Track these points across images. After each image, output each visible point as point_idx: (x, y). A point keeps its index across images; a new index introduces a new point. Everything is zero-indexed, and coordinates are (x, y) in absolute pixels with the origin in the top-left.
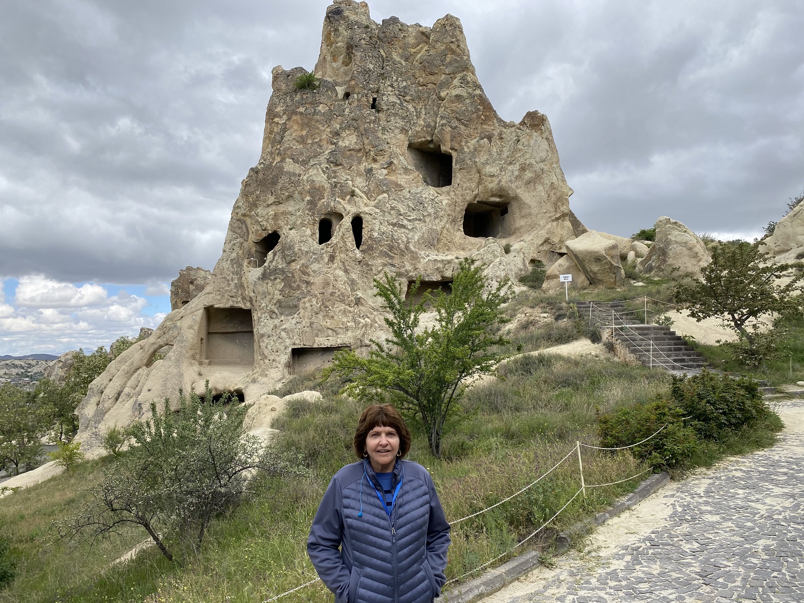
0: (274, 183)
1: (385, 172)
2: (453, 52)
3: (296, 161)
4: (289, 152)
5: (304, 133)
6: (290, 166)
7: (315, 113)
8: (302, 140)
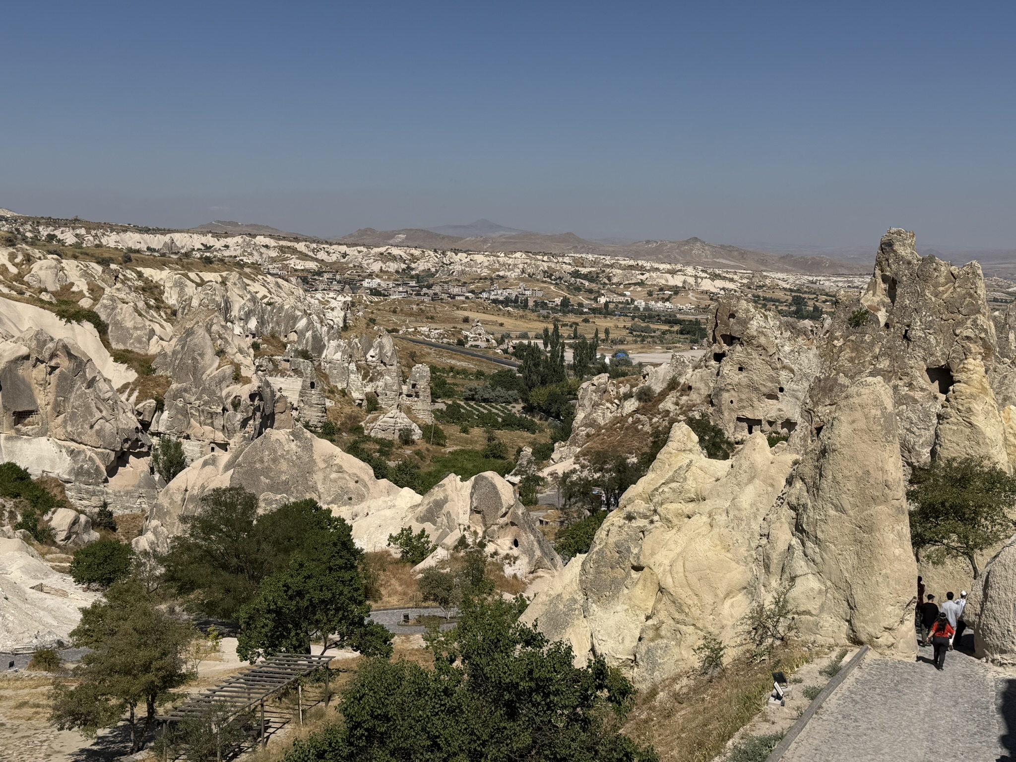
0: (831, 390)
1: (906, 389)
2: (971, 296)
3: (846, 376)
4: (842, 369)
5: (854, 355)
6: (842, 379)
7: (862, 342)
8: (851, 360)
